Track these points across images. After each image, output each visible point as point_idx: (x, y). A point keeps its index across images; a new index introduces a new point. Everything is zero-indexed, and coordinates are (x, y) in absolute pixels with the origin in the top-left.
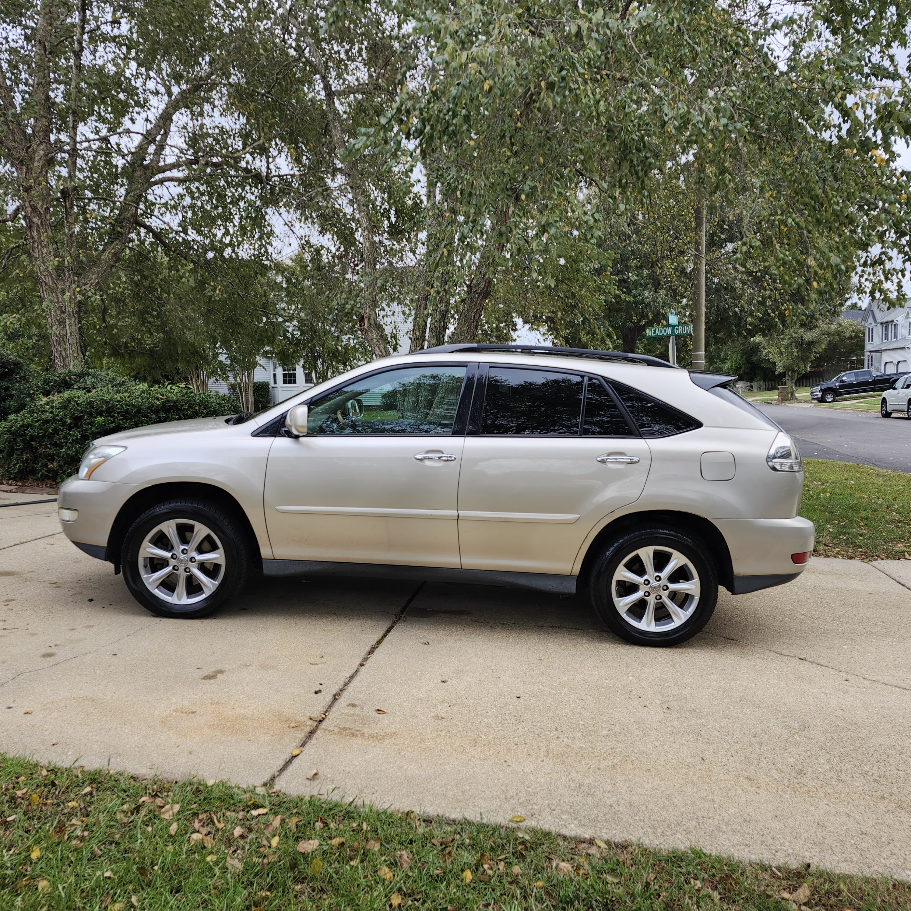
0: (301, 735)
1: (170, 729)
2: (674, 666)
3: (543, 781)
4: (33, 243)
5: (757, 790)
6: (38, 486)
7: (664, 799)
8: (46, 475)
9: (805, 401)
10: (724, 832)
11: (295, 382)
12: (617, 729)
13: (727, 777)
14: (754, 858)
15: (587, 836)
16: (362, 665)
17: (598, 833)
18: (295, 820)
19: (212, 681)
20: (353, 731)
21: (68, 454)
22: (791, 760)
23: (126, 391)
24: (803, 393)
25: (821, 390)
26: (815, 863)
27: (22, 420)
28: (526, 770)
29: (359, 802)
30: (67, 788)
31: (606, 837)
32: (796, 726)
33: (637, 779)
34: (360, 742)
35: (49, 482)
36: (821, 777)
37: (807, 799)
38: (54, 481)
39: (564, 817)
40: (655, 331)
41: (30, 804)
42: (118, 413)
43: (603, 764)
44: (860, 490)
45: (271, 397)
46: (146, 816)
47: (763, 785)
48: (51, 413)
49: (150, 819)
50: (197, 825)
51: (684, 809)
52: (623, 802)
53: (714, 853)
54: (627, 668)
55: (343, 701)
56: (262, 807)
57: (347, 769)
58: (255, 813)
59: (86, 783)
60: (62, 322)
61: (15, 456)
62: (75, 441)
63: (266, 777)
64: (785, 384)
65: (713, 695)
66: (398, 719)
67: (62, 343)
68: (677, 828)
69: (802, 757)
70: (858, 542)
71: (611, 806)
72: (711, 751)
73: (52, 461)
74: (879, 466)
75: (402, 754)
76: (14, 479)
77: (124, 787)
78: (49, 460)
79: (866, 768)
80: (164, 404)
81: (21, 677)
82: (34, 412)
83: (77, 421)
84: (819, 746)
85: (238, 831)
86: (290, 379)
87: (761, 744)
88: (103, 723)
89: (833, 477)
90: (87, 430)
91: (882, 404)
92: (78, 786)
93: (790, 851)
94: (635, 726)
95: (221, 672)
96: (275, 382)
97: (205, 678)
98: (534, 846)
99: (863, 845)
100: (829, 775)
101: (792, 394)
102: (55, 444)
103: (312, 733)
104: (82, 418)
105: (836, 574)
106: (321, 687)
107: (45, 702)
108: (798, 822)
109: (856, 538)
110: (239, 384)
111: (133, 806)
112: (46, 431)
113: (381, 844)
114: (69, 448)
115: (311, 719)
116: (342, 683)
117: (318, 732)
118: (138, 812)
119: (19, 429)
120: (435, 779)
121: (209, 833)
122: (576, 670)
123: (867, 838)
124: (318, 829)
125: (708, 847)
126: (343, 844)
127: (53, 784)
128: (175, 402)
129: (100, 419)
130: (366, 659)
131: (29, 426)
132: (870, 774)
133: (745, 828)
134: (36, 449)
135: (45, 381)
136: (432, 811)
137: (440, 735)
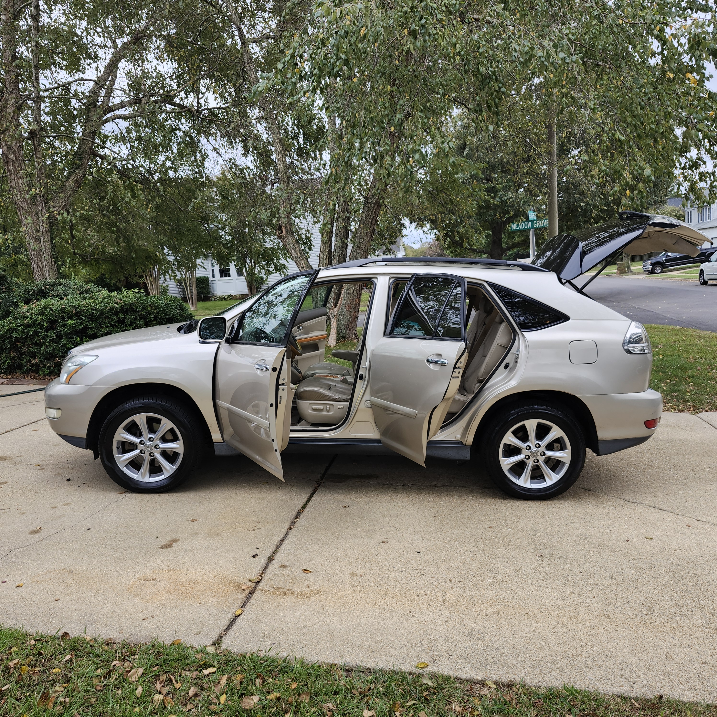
0: (242, 596)
1: (135, 595)
2: (543, 517)
3: (441, 628)
4: (11, 175)
5: (616, 627)
6: (24, 378)
7: (540, 640)
8: (30, 369)
9: (639, 273)
10: (590, 668)
11: (229, 276)
12: (500, 577)
13: (591, 617)
14: (616, 690)
15: (479, 678)
16: (290, 529)
17: (488, 674)
18: (239, 677)
19: (169, 549)
20: (285, 590)
21: (47, 352)
22: (642, 598)
23: (91, 298)
24: (637, 267)
25: (651, 264)
26: (666, 692)
27: (8, 325)
28: (427, 619)
29: (292, 657)
30: (52, 656)
31: (494, 678)
32: (645, 567)
33: (518, 623)
34: (290, 600)
35: (33, 374)
36: (667, 614)
37: (657, 634)
38: (37, 373)
39: (460, 661)
40: (518, 225)
41: (21, 674)
42: (86, 316)
43: (491, 610)
44: (686, 352)
45: (211, 289)
46: (116, 679)
47: (620, 622)
48: (31, 318)
49: (120, 682)
50: (158, 686)
51: (557, 649)
52: (507, 644)
53: (583, 688)
54: (506, 520)
55: (275, 564)
56: (212, 666)
57: (281, 626)
58: (206, 672)
59: (67, 651)
60: (38, 239)
61: (4, 355)
62: (53, 341)
63: (214, 637)
64: (622, 260)
65: (576, 541)
66: (321, 578)
67: (39, 256)
68: (552, 667)
69: (650, 595)
70: (687, 398)
71: (497, 649)
72: (577, 593)
73: (34, 358)
74: (700, 328)
75: (325, 609)
76: (5, 373)
77: (98, 652)
78: (32, 357)
79: (703, 603)
80: (122, 307)
81: (13, 553)
82: (17, 319)
83: (52, 324)
84: (664, 585)
85: (192, 691)
86: (225, 273)
87: (616, 585)
88: (81, 592)
89: (664, 340)
90: (61, 331)
91: (700, 274)
92: (61, 653)
93: (645, 682)
94: (514, 574)
95: (176, 541)
96: (213, 277)
97: (163, 547)
98: (436, 691)
99: (704, 673)
100: (673, 610)
101: (628, 267)
102: (36, 344)
103: (251, 593)
104: (56, 321)
105: (671, 426)
106: (257, 552)
107: (33, 576)
108: (650, 656)
109: (685, 395)
110: (185, 280)
111: (106, 671)
112: (28, 333)
113: (311, 697)
114: (47, 346)
115: (250, 581)
116: (275, 546)
117: (256, 592)
118: (110, 676)
119: (6, 333)
120: (353, 632)
121: (169, 693)
122: (465, 525)
123: (707, 667)
124: (258, 685)
125: (578, 683)
126: (279, 698)
127: (40, 654)
128: (131, 305)
129: (71, 322)
130: (293, 523)
131: (14, 330)
132: (706, 607)
133: (607, 663)
134: (21, 348)
135: (25, 291)
136: (351, 661)
137: (355, 590)
